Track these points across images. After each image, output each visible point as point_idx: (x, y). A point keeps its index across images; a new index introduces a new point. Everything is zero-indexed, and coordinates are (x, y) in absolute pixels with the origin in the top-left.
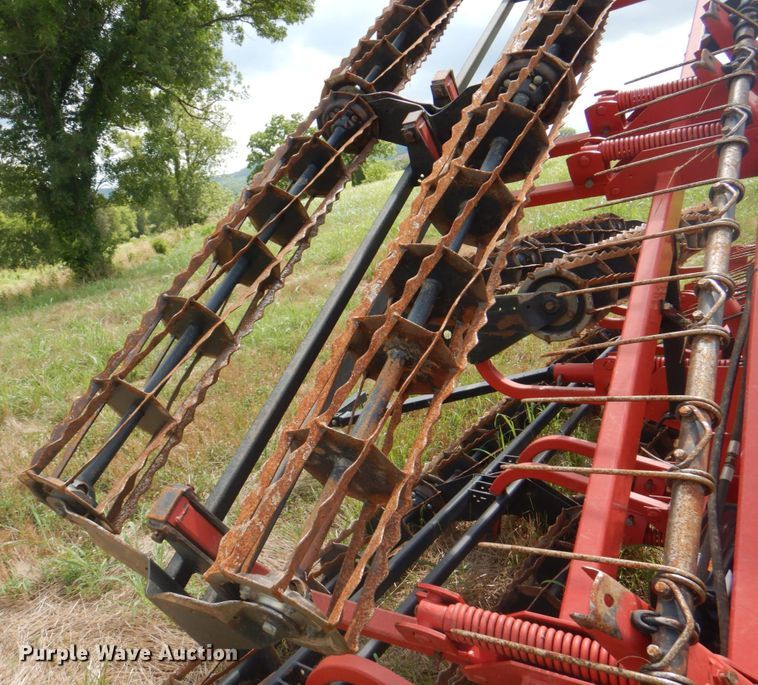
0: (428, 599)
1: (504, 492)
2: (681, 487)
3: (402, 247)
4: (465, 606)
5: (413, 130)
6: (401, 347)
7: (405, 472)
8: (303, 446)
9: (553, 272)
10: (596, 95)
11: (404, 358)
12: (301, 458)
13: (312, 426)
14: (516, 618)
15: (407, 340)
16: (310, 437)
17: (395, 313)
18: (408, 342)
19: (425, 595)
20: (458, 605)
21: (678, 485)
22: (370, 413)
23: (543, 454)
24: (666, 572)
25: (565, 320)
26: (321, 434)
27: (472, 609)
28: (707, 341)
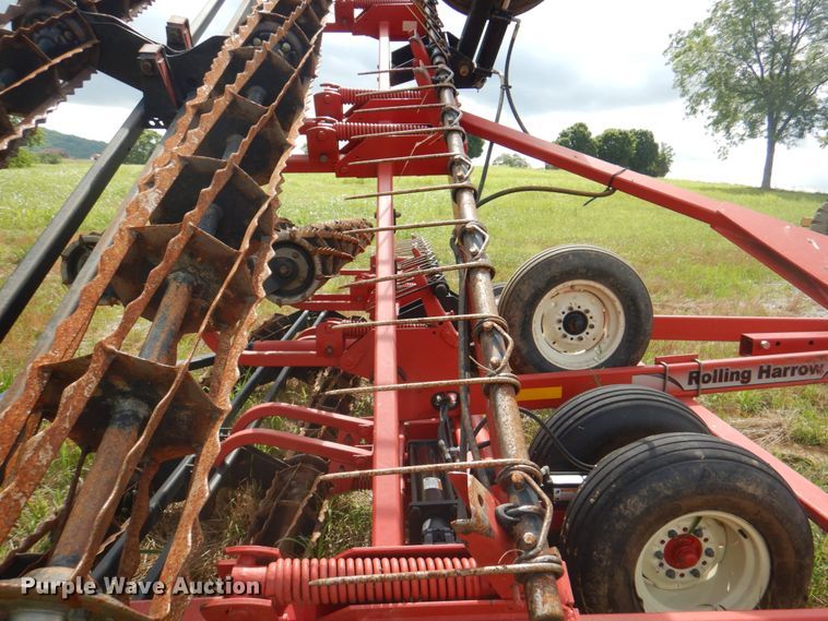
0: (241, 564)
1: (223, 462)
2: (500, 390)
3: (182, 159)
4: (288, 561)
5: (153, 62)
6: (190, 269)
7: (222, 408)
8: (84, 377)
9: (288, 238)
10: (321, 85)
11: (191, 283)
12: (82, 394)
13: (96, 350)
14: (346, 558)
15: (199, 259)
16: (93, 365)
17: (191, 224)
18: (202, 262)
19: (232, 561)
20: (280, 561)
21: (497, 389)
22: (158, 344)
23: (254, 423)
24: (513, 464)
25: (296, 284)
26: (108, 362)
27: (297, 561)
28: (483, 273)
